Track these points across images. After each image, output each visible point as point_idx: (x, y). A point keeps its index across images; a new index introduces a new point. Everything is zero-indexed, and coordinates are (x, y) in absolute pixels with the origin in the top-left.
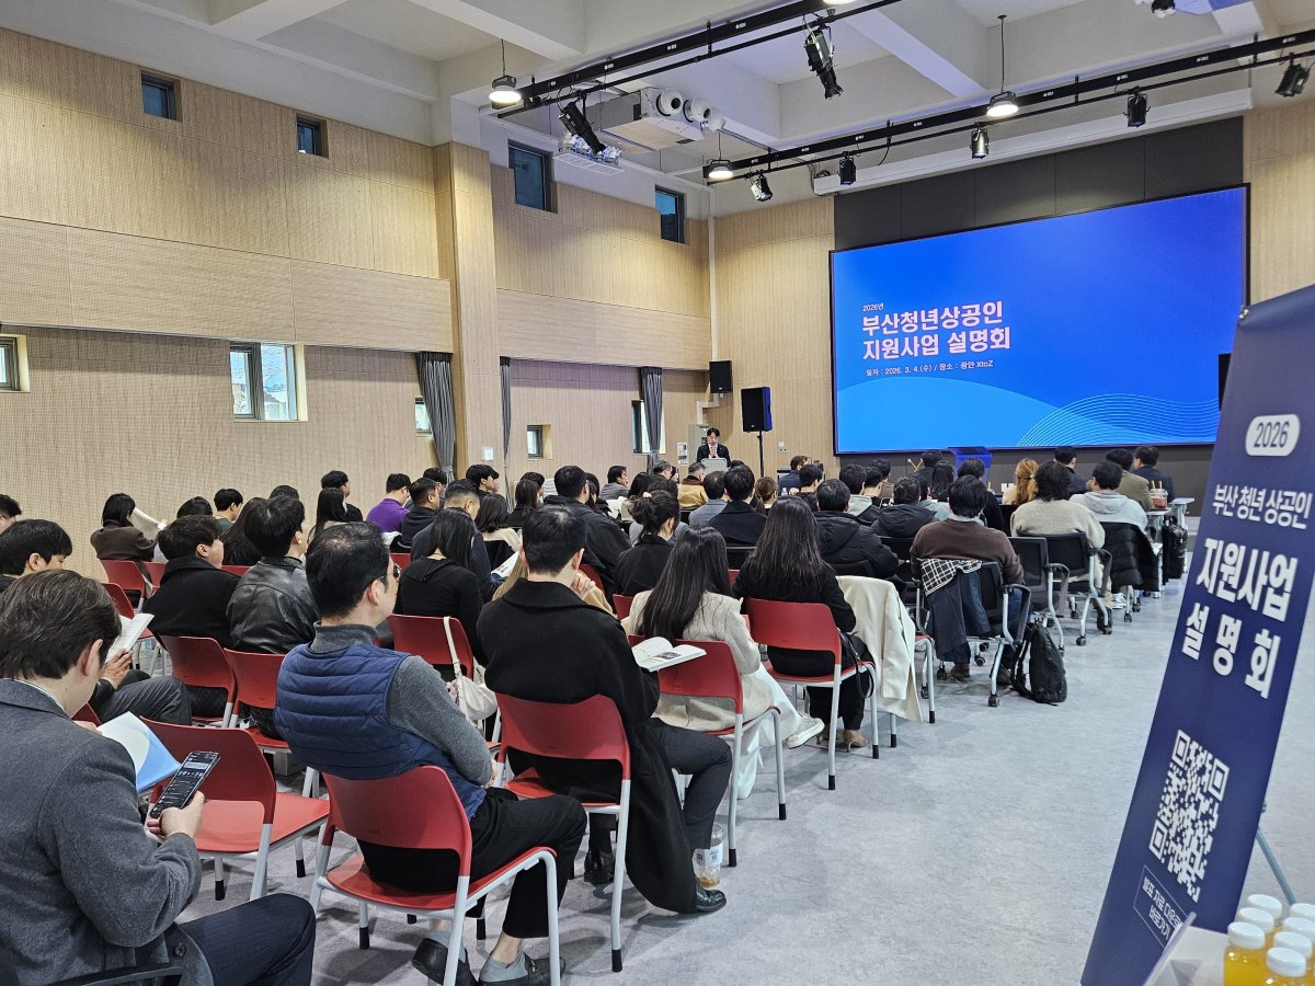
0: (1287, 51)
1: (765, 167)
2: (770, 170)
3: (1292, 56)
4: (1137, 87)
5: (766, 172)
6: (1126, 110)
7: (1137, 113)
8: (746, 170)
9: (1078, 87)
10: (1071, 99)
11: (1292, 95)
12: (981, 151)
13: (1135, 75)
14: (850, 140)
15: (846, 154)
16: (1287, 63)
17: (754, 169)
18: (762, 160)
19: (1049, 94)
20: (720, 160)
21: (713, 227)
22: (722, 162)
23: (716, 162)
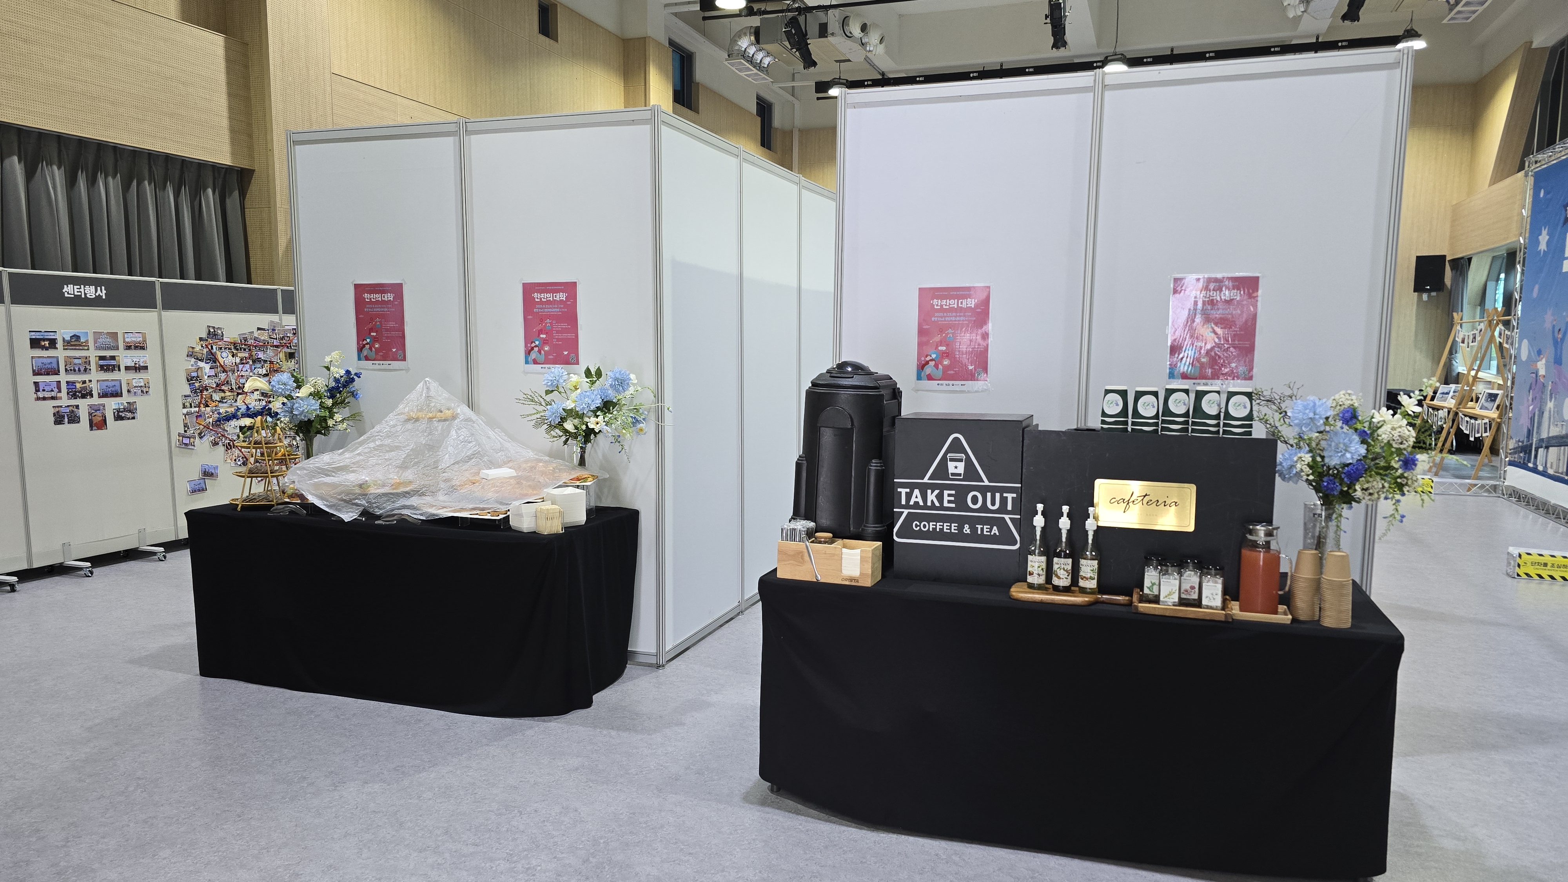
9: (1171, 58)
13: (1221, 54)
14: (965, 75)
18: (876, 83)
20: (840, 79)
21: (797, 139)
22: (841, 81)
23: (836, 80)
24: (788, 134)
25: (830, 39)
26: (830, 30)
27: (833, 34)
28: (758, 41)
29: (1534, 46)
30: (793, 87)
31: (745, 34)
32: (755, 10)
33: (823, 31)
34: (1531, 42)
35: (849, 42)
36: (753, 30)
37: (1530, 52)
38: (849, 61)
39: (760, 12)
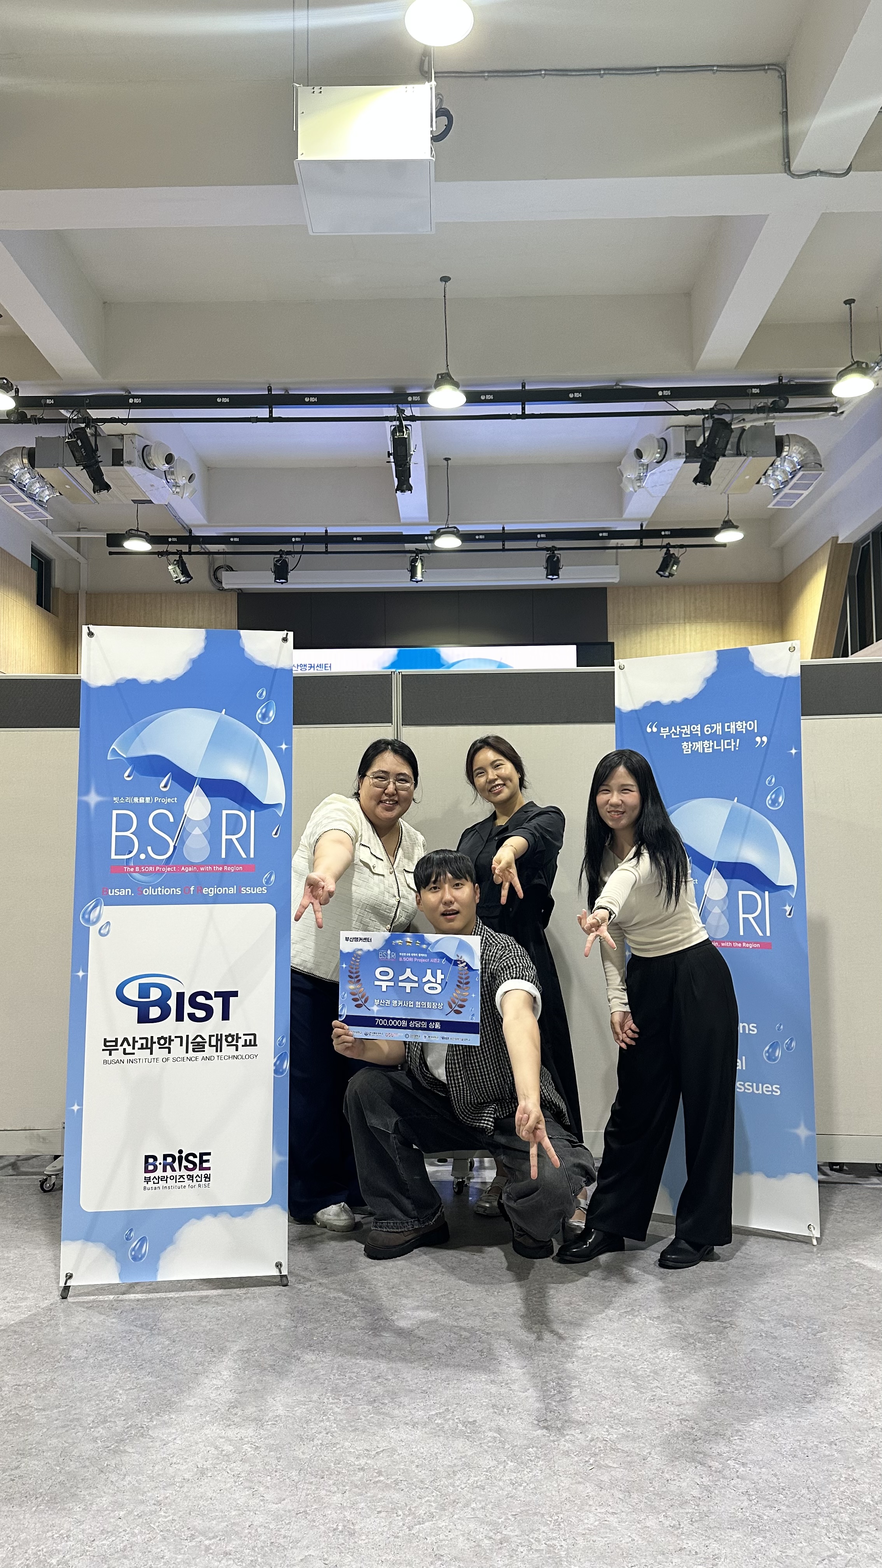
0: (666, 541)
1: (185, 548)
2: (190, 553)
3: (668, 546)
4: (553, 547)
5: (185, 553)
6: (545, 564)
7: (553, 568)
8: (163, 548)
9: (503, 536)
10: (498, 545)
11: (668, 577)
12: (419, 577)
13: (552, 535)
14: (286, 539)
15: (281, 553)
16: (665, 550)
17: (173, 548)
18: (181, 540)
19: (481, 537)
20: (138, 530)
21: (84, 605)
22: (139, 533)
23: (133, 532)
24: (72, 597)
25: (127, 468)
26: (126, 458)
27: (130, 463)
28: (32, 463)
29: (839, 542)
30: (78, 538)
31: (15, 454)
32: (29, 417)
33: (118, 458)
34: (837, 538)
35: (150, 475)
36: (25, 452)
37: (837, 548)
38: (150, 502)
39: (35, 419)
